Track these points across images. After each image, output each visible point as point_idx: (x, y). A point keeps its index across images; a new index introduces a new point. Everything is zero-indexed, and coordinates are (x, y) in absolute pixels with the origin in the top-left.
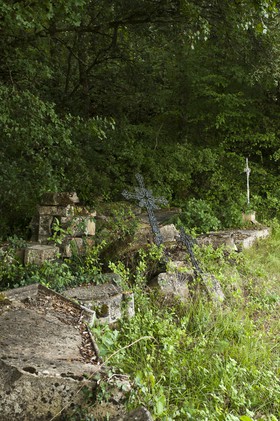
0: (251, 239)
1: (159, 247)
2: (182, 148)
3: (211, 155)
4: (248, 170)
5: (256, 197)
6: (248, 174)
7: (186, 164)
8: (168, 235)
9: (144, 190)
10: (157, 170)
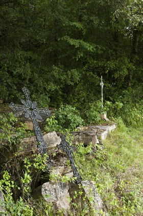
0: (106, 132)
1: (43, 156)
2: (57, 68)
3: (76, 74)
4: (102, 84)
5: (108, 103)
6: (102, 87)
7: (60, 79)
8: (51, 142)
9: (30, 102)
10: (40, 82)
